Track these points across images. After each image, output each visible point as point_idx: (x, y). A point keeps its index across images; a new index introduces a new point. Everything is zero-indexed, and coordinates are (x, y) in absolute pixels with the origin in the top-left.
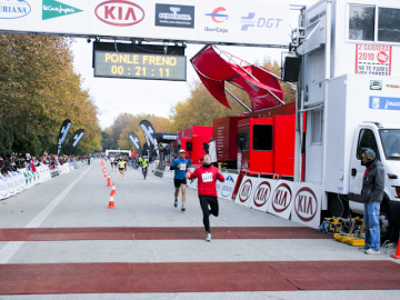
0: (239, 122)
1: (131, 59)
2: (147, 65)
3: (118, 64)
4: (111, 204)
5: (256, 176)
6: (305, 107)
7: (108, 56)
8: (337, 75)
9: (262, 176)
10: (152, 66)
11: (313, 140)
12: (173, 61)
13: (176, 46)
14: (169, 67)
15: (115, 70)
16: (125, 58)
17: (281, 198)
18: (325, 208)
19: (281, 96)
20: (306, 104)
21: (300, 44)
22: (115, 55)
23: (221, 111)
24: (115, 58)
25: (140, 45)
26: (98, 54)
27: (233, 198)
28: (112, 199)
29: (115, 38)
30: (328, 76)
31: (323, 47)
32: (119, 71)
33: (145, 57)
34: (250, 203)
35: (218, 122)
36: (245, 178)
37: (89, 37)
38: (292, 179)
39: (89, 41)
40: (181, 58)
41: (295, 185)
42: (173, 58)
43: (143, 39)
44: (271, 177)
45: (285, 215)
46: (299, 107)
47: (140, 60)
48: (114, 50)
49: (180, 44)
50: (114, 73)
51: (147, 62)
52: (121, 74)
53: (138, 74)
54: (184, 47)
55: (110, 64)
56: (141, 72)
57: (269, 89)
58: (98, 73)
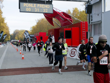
0: (60, 30)
1: (33, 6)
2: (39, 8)
3: (29, 7)
4: (23, 58)
5: (70, 47)
7: (25, 5)
10: (41, 8)
11: (94, 34)
12: (48, 7)
13: (49, 1)
14: (47, 8)
16: (31, 5)
20: (92, 22)
22: (27, 4)
26: (21, 4)
28: (23, 56)
30: (103, 11)
33: (38, 5)
40: (51, 5)
42: (48, 5)
46: (89, 23)
47: (37, 6)
48: (27, 2)
50: (27, 11)
51: (39, 6)
52: (30, 11)
53: (36, 11)
54: (52, 1)
55: (25, 7)
57: (68, 19)
58: (21, 11)
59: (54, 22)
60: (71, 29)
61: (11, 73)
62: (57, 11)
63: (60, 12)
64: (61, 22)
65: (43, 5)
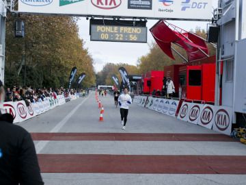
0: (180, 68)
1: (113, 30)
2: (123, 33)
3: (105, 33)
4: (101, 119)
5: (191, 102)
6: (222, 59)
7: (99, 28)
8: (243, 38)
9: (194, 102)
10: (126, 34)
11: (227, 79)
12: (139, 31)
13: (141, 21)
14: (137, 34)
15: (103, 36)
16: (109, 29)
17: (206, 116)
18: (234, 122)
19: (206, 52)
20: (223, 56)
21: (219, 18)
22: (103, 27)
23: (168, 61)
24: (103, 29)
25: (118, 20)
26: (93, 27)
27: (176, 115)
28: (101, 116)
29: (103, 17)
30: (237, 39)
31: (234, 20)
32: (106, 37)
33: (122, 28)
34: (186, 119)
35: (167, 68)
36: (184, 103)
37: (87, 16)
38: (213, 104)
39: (87, 19)
40: (144, 29)
41: (215, 108)
42: (139, 28)
43: (120, 17)
44: (200, 103)
45: (209, 126)
47: (119, 30)
48: (103, 24)
49: (143, 20)
50: (102, 38)
51: (123, 31)
52: (107, 39)
53: (117, 39)
54: (145, 22)
55: (100, 33)
56: (119, 37)
57: (199, 47)
58: (93, 38)
60: (202, 67)
62: (175, 31)
65: (130, 28)
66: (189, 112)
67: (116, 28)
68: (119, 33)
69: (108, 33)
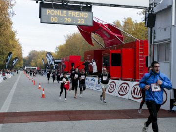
0: (102, 52)
1: (62, 13)
2: (71, 17)
3: (54, 16)
4: (43, 95)
6: (154, 42)
7: (49, 11)
9: (122, 80)
10: (74, 17)
12: (85, 15)
13: (87, 6)
14: (83, 18)
15: (53, 20)
16: (58, 12)
18: (172, 98)
20: (155, 40)
21: (155, 6)
22: (53, 10)
24: (52, 12)
25: (67, 5)
26: (43, 10)
28: (43, 93)
29: (52, 1)
30: (173, 24)
31: (170, 7)
32: (56, 20)
33: (70, 12)
36: (111, 80)
39: (37, 2)
40: (90, 13)
42: (85, 13)
43: (69, 2)
46: (151, 42)
47: (67, 14)
48: (52, 8)
49: (89, 6)
51: (71, 15)
52: (56, 22)
53: (66, 22)
54: (91, 7)
55: (50, 16)
56: (68, 21)
57: (116, 35)
58: (43, 21)
59: (93, 40)
60: (122, 51)
61: (24, 118)
62: (98, 22)
63: (104, 24)
64: (104, 40)
65: (77, 13)
66: (117, 88)
67: (65, 12)
68: (68, 17)
69: (57, 16)
